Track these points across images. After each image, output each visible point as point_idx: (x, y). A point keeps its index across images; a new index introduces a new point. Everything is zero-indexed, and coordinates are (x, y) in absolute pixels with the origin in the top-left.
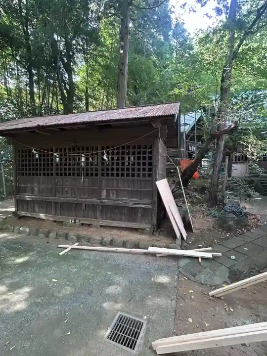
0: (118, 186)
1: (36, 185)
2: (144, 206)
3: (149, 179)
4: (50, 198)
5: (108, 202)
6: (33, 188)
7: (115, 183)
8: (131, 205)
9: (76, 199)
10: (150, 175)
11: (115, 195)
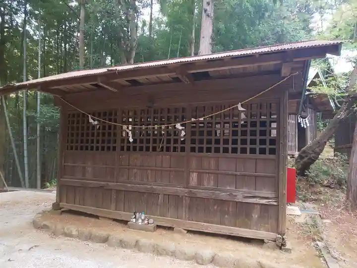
0: (217, 168)
1: (89, 164)
2: (264, 201)
3: (272, 156)
4: (110, 183)
5: (201, 193)
6: (84, 168)
7: (213, 163)
8: (240, 198)
9: (149, 187)
10: (273, 152)
11: (212, 183)
